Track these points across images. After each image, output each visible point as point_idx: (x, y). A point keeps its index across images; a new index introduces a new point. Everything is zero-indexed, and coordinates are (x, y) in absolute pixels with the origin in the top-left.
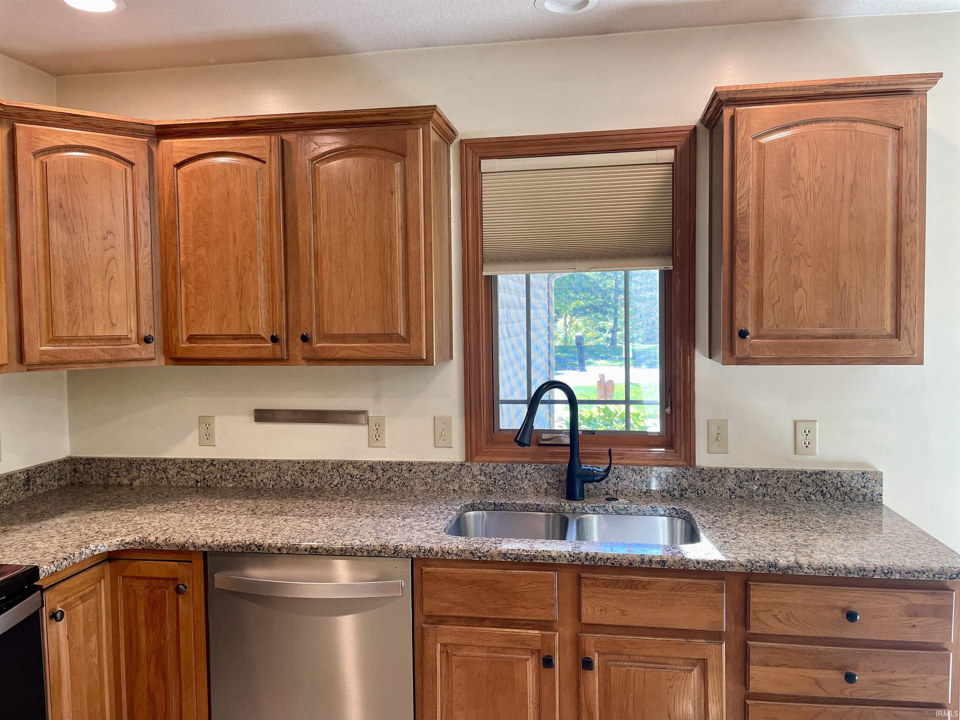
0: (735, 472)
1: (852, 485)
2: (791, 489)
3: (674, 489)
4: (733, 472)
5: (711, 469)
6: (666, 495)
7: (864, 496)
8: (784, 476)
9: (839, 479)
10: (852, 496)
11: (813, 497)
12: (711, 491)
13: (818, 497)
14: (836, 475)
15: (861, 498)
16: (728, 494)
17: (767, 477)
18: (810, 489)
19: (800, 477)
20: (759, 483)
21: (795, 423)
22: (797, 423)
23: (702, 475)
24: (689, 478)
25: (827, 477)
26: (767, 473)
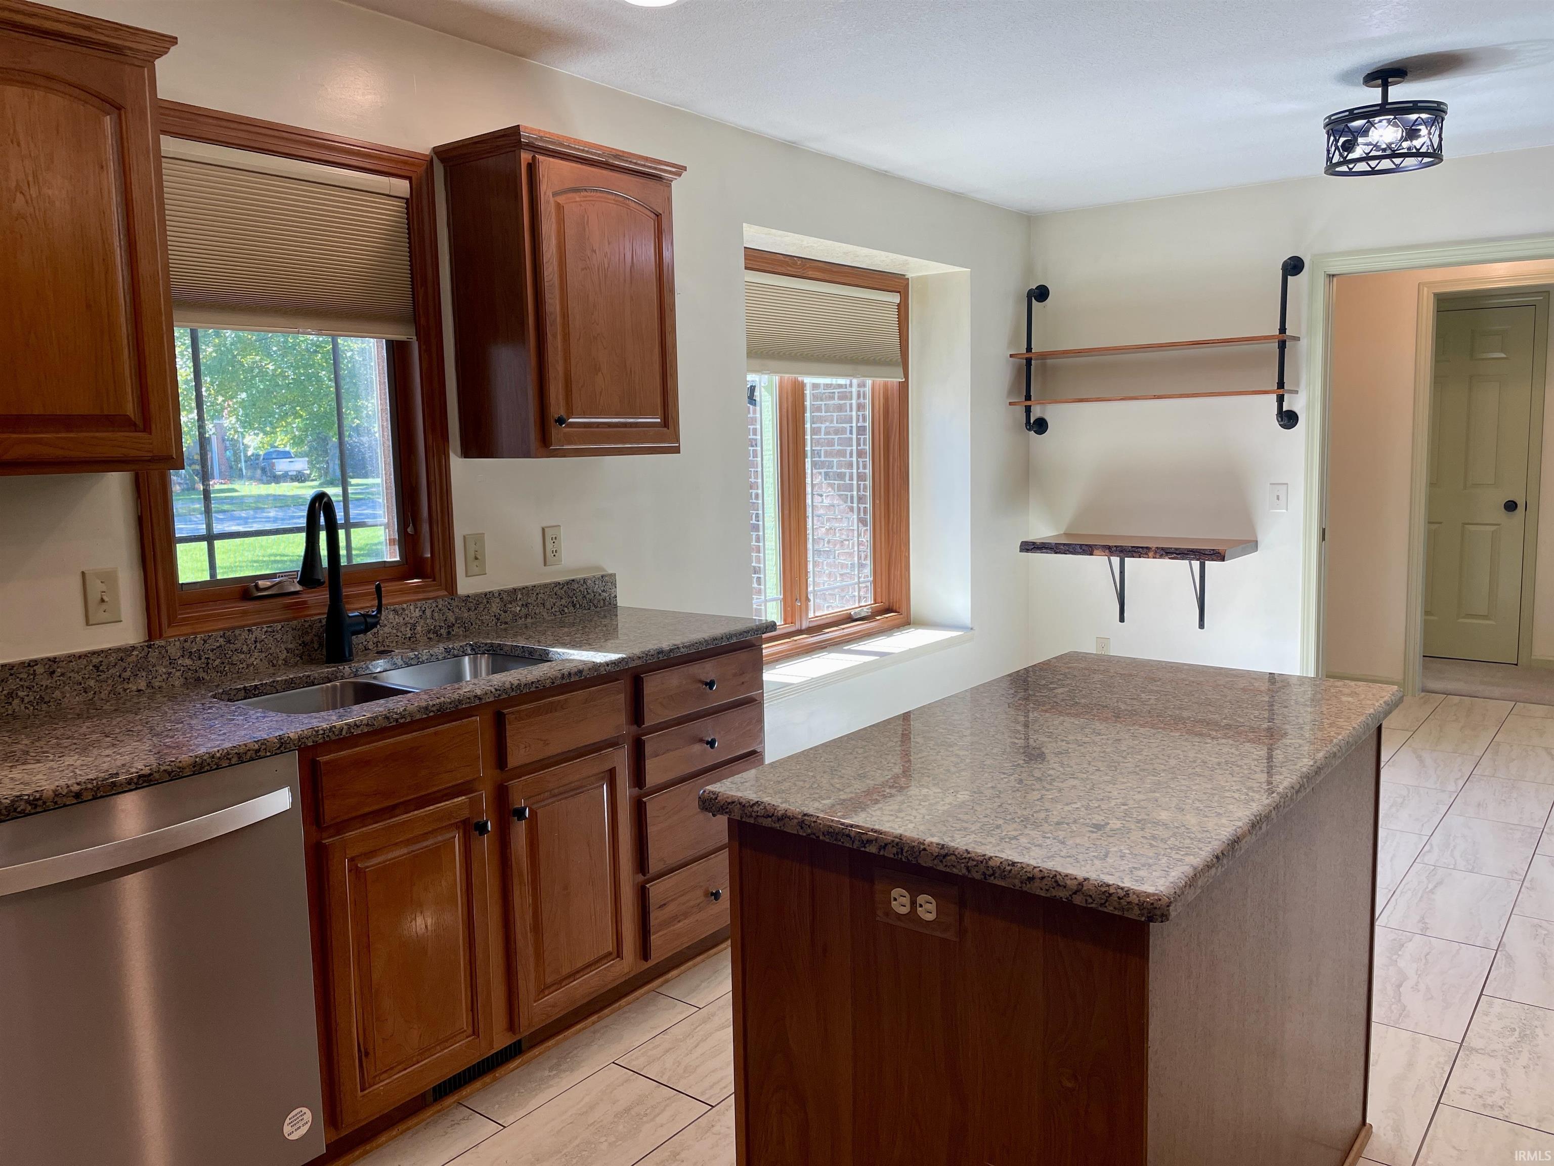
0: (500, 594)
1: (595, 590)
2: (548, 605)
3: (441, 627)
4: (496, 595)
5: (477, 595)
6: (432, 636)
7: (604, 600)
8: (542, 591)
9: (585, 586)
10: (595, 602)
11: (566, 609)
12: (478, 622)
13: (570, 609)
14: (582, 582)
15: (602, 602)
16: (493, 622)
17: (528, 594)
18: (563, 602)
19: (555, 589)
20: (521, 603)
21: (543, 530)
22: (546, 529)
23: (468, 604)
24: (455, 609)
25: (576, 586)
26: (526, 591)
